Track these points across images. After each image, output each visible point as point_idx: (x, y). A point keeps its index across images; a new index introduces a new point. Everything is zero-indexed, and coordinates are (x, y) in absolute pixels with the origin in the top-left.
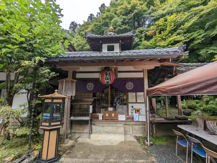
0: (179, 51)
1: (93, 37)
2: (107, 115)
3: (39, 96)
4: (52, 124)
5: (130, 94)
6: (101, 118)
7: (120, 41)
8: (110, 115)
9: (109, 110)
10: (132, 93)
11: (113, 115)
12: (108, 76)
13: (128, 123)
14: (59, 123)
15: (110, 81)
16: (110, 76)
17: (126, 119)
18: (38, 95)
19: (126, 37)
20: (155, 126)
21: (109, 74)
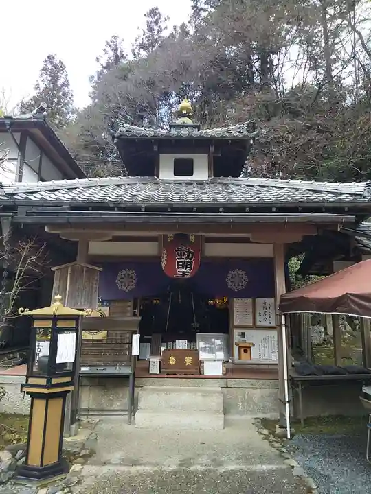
0: (366, 194)
1: (135, 135)
2: (172, 360)
3: (22, 311)
4: (54, 381)
5: (237, 304)
6: (155, 369)
7: (212, 149)
8: (181, 361)
9: (178, 347)
10: (243, 299)
11: (188, 360)
12: (185, 257)
13: (231, 383)
14: (68, 379)
15: (190, 270)
16: (191, 259)
17: (223, 371)
18: (19, 310)
19: (228, 140)
20: (303, 391)
21: (189, 253)
